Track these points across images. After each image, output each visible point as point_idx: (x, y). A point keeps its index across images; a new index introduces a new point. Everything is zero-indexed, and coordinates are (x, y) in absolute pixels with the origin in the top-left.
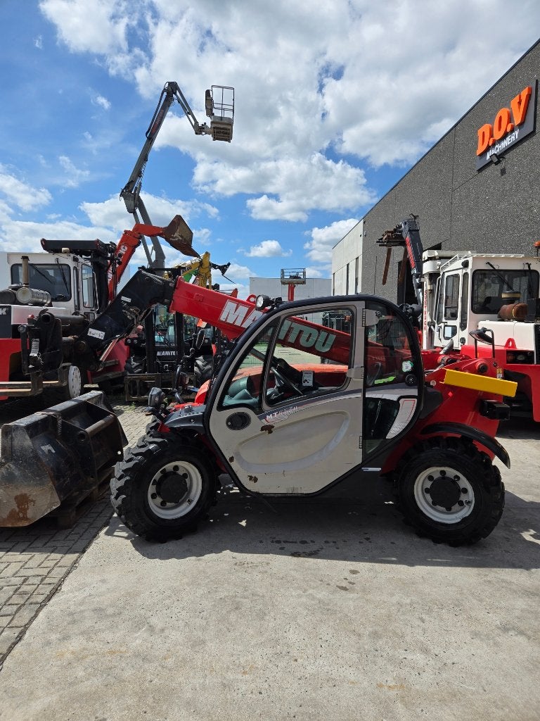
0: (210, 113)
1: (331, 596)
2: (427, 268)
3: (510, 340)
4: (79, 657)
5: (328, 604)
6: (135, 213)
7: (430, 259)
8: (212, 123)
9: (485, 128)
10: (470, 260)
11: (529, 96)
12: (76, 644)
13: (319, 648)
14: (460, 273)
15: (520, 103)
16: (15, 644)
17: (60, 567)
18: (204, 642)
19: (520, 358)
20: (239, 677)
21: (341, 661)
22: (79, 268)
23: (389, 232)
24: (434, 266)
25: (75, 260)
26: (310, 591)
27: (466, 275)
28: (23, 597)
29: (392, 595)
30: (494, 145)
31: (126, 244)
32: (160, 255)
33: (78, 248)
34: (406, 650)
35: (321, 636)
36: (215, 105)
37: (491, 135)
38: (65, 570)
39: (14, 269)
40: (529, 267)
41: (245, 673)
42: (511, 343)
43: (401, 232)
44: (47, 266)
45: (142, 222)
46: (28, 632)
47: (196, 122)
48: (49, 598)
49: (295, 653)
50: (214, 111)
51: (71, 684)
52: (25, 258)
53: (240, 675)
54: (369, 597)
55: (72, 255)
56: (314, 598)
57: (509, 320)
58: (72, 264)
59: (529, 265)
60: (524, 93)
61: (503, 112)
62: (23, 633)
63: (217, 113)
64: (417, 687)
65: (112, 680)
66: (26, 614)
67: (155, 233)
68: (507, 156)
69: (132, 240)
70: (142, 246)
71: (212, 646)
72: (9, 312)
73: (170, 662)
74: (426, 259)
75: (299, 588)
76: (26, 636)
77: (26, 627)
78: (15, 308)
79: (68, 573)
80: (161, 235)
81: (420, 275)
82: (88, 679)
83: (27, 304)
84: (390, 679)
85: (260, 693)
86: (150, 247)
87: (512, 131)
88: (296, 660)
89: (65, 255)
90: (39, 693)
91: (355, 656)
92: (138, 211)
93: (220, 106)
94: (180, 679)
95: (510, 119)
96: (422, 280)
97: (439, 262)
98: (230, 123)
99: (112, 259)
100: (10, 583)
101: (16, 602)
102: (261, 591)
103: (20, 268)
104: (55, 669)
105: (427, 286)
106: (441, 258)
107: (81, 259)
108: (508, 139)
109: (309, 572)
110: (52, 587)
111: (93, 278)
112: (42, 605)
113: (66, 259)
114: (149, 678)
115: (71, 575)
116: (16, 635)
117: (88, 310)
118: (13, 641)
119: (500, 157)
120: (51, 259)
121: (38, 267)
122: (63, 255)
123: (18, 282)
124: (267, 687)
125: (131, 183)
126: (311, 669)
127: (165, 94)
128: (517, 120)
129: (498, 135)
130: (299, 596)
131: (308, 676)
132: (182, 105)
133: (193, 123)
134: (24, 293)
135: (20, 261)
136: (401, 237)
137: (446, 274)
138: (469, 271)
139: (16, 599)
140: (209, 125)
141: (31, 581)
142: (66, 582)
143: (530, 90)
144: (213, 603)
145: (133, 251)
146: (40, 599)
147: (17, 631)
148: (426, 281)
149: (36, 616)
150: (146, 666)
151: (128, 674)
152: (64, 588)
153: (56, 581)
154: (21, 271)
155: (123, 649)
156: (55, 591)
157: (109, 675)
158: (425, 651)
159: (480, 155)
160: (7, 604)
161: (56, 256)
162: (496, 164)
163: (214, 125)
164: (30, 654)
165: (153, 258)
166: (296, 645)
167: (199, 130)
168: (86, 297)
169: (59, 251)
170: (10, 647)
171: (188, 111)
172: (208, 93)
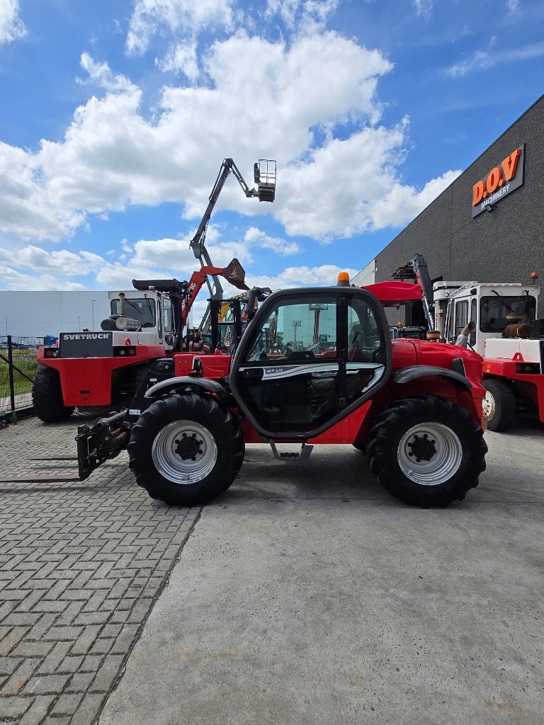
0: (257, 180)
1: (412, 597)
2: (438, 295)
3: (517, 354)
4: (194, 659)
5: (411, 605)
6: (200, 258)
7: (440, 288)
8: (259, 188)
9: (480, 184)
10: (478, 288)
11: (518, 157)
12: (188, 644)
13: (417, 656)
14: (469, 299)
15: (510, 163)
16: (134, 642)
17: (164, 559)
18: (306, 646)
19: (527, 368)
20: (347, 688)
21: (441, 671)
22: (161, 301)
23: (401, 268)
24: (444, 294)
25: (159, 295)
26: (392, 591)
27: (474, 301)
28: (137, 591)
29: (469, 596)
30: (488, 196)
31: (195, 282)
32: (220, 290)
33: (160, 286)
34: (501, 660)
35: (415, 642)
36: (261, 175)
37: (485, 190)
38: (169, 562)
39: (113, 303)
40: (527, 293)
41: (352, 684)
42: (518, 357)
43: (412, 267)
44: (137, 301)
45: (206, 265)
46: (145, 629)
47: (247, 188)
48: (159, 592)
49: (394, 661)
50: (261, 179)
51: (191, 691)
52: (122, 294)
53: (348, 686)
54: (448, 597)
55: (156, 291)
56: (397, 598)
57: (513, 337)
58: (156, 299)
59: (527, 292)
60: (514, 155)
61: (495, 171)
62: (140, 630)
63: (263, 180)
64: (527, 707)
65: (228, 689)
66: (140, 610)
67: (216, 272)
68: (499, 205)
69: (199, 278)
70: (206, 283)
71: (313, 651)
72: (111, 337)
73: (278, 668)
74: (437, 288)
75: (380, 586)
76: (144, 634)
77: (142, 624)
78: (115, 334)
79: (173, 566)
80: (221, 274)
81: (431, 301)
82: (205, 687)
83: (123, 330)
84: (497, 696)
85: (373, 709)
86: (212, 283)
87: (504, 185)
88: (398, 670)
89: (151, 292)
90: (162, 702)
91: (453, 666)
92: (202, 256)
93: (265, 175)
94: (292, 689)
95: (502, 176)
96: (434, 305)
97: (447, 291)
98: (273, 187)
99: (185, 294)
100: (125, 575)
101: (132, 596)
102: (346, 590)
103: (117, 302)
104: (173, 673)
105: (438, 310)
106: (449, 287)
107: (163, 294)
108: (500, 192)
109: (386, 569)
110: (161, 579)
111: (172, 308)
112: (154, 599)
113: (152, 295)
114: (262, 687)
115: (175, 568)
116: (135, 632)
117: (168, 334)
118: (132, 639)
119: (494, 207)
120: (141, 295)
121: (131, 301)
122: (149, 291)
123: (116, 313)
124: (377, 701)
125: (198, 235)
126: (416, 682)
127: (224, 167)
128: (508, 176)
129: (491, 189)
130: (383, 596)
131: (413, 689)
132: (236, 175)
133: (245, 188)
134: (121, 322)
135: (119, 298)
136: (412, 271)
137: (456, 301)
138: (477, 297)
139: (132, 593)
140: (257, 189)
141: (143, 573)
142: (172, 576)
143: (519, 152)
144: (306, 602)
145: (200, 287)
146: (152, 592)
147: (135, 627)
148: (437, 307)
149: (150, 612)
150: (257, 671)
151: (241, 681)
152: (172, 581)
153: (163, 574)
154: (119, 304)
155: (233, 652)
156: (164, 585)
157: (224, 682)
158: (521, 661)
159: (476, 205)
160: (124, 597)
161: (144, 292)
162: (490, 212)
163: (261, 190)
164: (149, 655)
165: (214, 293)
166: (394, 652)
167: (249, 193)
168: (166, 324)
169: (147, 289)
170: (131, 646)
171: (241, 180)
172: (256, 165)
